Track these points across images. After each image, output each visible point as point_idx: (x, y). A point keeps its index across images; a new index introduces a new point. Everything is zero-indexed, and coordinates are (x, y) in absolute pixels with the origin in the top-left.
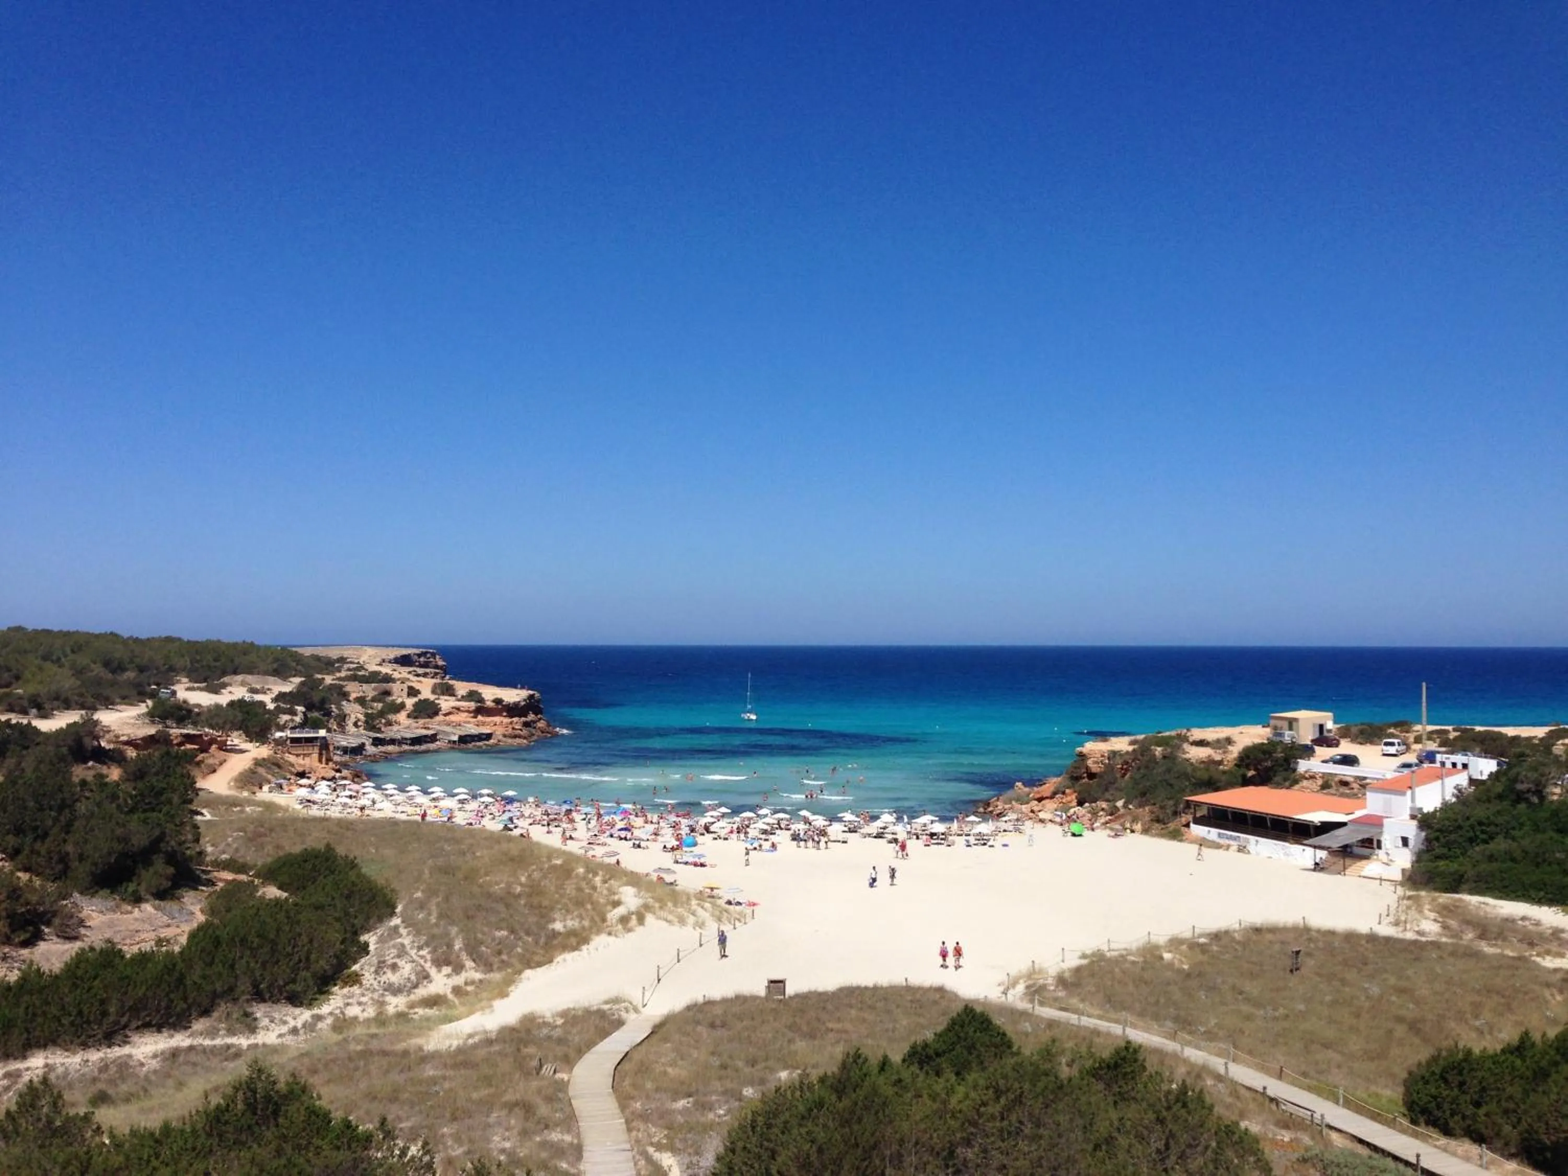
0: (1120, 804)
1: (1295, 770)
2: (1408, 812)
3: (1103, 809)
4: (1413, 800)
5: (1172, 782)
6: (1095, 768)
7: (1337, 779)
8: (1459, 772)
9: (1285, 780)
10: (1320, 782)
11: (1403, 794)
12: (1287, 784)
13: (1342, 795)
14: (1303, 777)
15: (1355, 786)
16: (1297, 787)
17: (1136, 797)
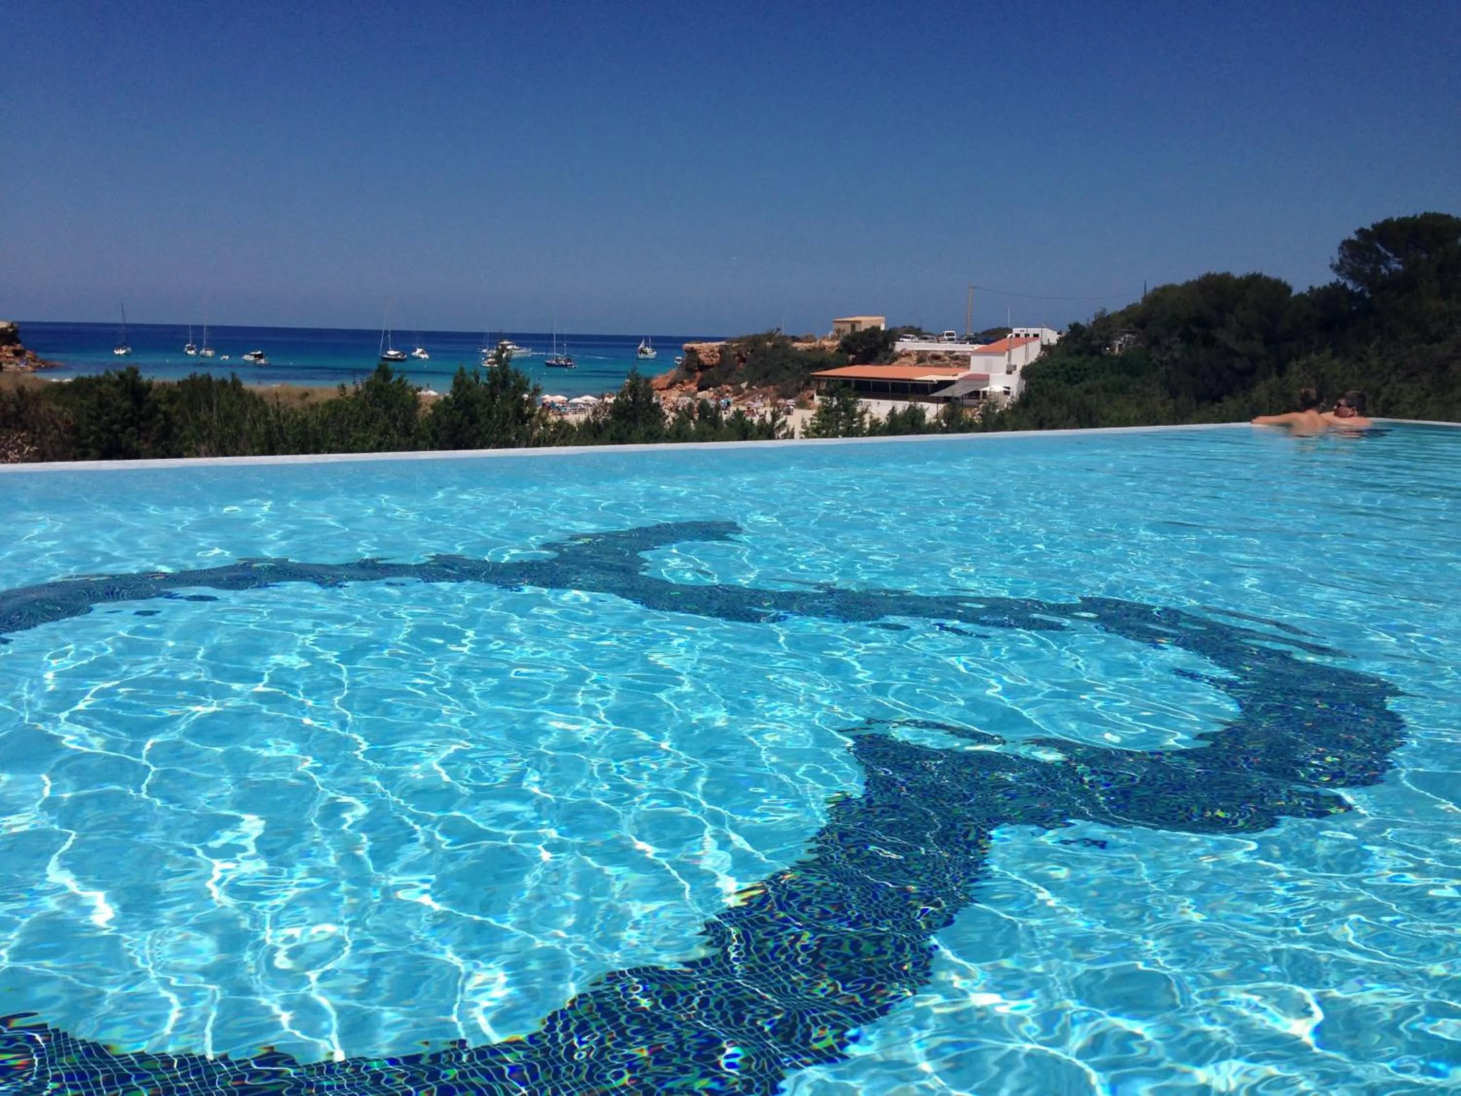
0: (744, 385)
1: (892, 350)
2: (1005, 369)
3: (728, 391)
4: (1009, 360)
5: (789, 365)
6: (707, 361)
7: (929, 355)
8: (1033, 340)
9: (885, 358)
10: (915, 358)
11: (1003, 354)
12: (887, 361)
13: (937, 366)
14: (900, 355)
15: (946, 358)
16: (896, 363)
17: (759, 379)
